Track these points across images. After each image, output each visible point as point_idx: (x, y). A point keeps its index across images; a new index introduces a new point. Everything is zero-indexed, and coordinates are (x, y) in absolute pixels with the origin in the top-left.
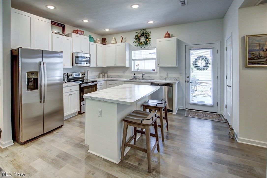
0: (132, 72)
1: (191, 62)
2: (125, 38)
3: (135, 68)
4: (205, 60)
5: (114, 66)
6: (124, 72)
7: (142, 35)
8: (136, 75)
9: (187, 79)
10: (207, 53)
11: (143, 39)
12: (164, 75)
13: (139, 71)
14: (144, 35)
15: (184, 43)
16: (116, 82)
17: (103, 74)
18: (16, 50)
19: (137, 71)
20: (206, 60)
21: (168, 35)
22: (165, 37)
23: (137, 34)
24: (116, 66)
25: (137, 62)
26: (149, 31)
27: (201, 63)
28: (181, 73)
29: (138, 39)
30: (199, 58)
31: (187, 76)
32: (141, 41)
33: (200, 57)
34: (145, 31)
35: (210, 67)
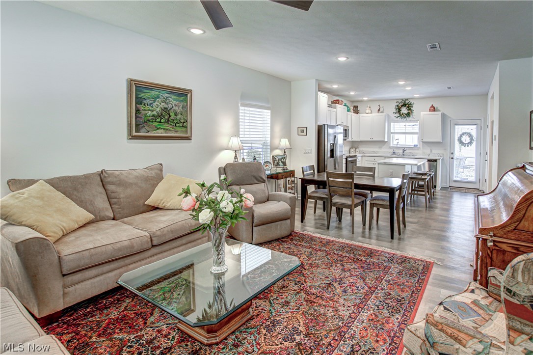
0: (390, 147)
1: (456, 138)
2: (383, 107)
3: (393, 143)
4: (470, 137)
5: (370, 139)
6: (380, 148)
7: (404, 105)
8: (395, 151)
9: (452, 156)
10: (472, 129)
11: (404, 110)
12: (427, 150)
13: (398, 146)
14: (406, 106)
15: (450, 117)
16: (374, 158)
17: (354, 149)
18: (321, 126)
19: (396, 146)
20: (470, 135)
21: (433, 109)
22: (430, 110)
23: (398, 103)
24: (372, 139)
25: (396, 136)
26: (412, 101)
27: (466, 139)
28: (445, 149)
29: (399, 110)
30: (463, 134)
31: (451, 152)
32: (402, 112)
33: (465, 133)
34: (407, 102)
35: (474, 143)
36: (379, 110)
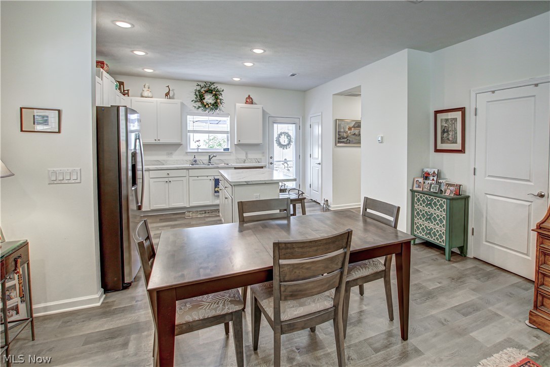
0: (187, 153)
1: (275, 139)
3: (193, 146)
4: (287, 137)
5: (155, 142)
7: (209, 91)
8: (197, 158)
9: (271, 161)
10: (291, 129)
11: (209, 99)
12: (242, 156)
13: (200, 151)
14: (212, 93)
15: (268, 114)
16: (167, 172)
18: (107, 109)
19: (196, 151)
20: (288, 136)
21: (250, 101)
22: (247, 102)
23: (198, 88)
24: (158, 142)
25: (197, 136)
26: (220, 87)
27: (284, 140)
28: (263, 153)
29: (201, 98)
30: (281, 134)
31: (270, 157)
32: (205, 101)
33: (284, 133)
34: (213, 87)
35: (293, 144)
36: (167, 94)
